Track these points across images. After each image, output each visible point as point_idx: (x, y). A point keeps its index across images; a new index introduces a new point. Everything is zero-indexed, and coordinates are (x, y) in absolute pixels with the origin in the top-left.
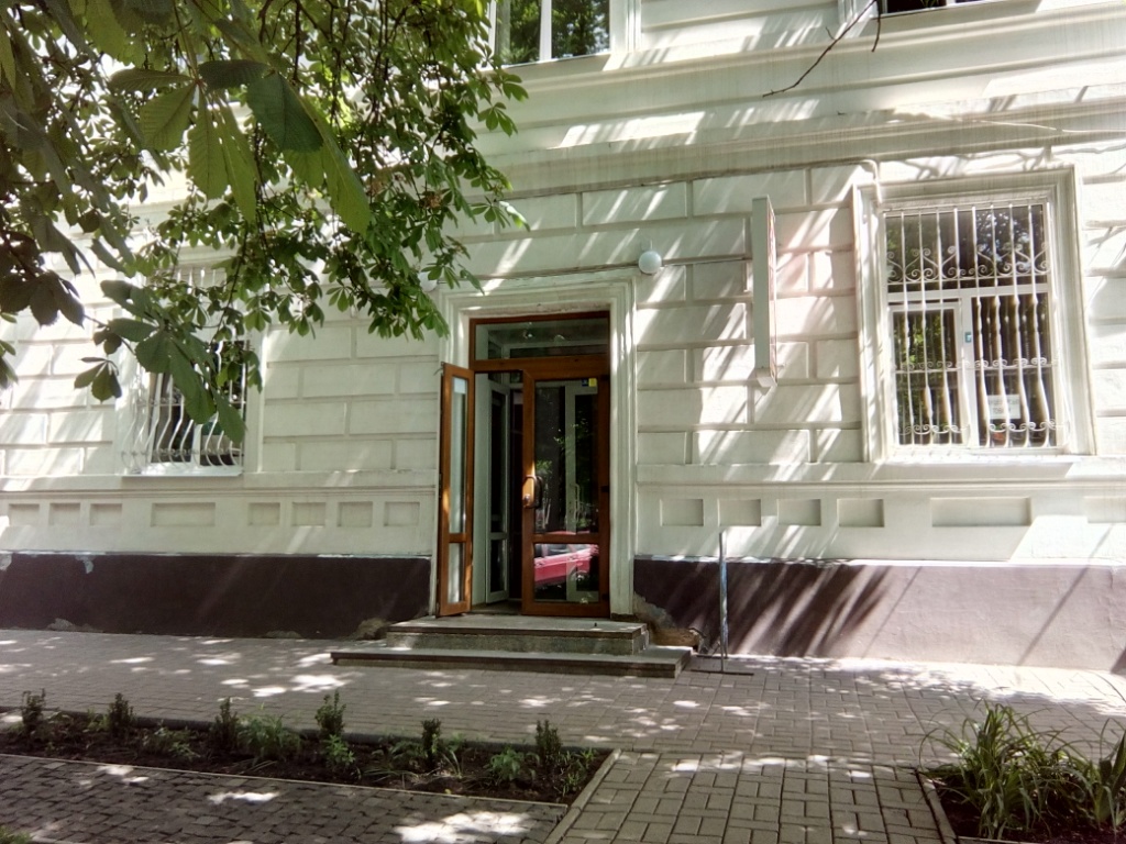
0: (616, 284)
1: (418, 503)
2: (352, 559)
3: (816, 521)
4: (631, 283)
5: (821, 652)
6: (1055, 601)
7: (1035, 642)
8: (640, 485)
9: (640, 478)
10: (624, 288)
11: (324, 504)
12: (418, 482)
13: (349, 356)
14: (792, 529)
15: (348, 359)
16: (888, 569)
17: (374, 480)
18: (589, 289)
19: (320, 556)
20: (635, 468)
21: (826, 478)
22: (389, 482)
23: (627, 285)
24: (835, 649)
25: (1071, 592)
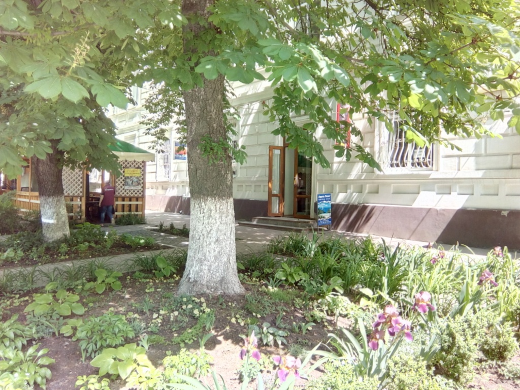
3: (361, 192)
5: (357, 231)
6: (421, 219)
7: (414, 232)
8: (318, 180)
9: (318, 178)
11: (251, 185)
14: (354, 194)
16: (375, 206)
20: (317, 175)
21: (363, 178)
24: (360, 230)
25: (426, 215)
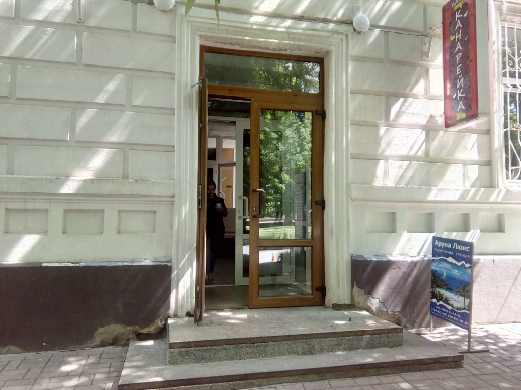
0: (336, 35)
1: (155, 212)
2: (84, 267)
4: (347, 36)
8: (353, 200)
9: (354, 194)
10: (342, 39)
11: (47, 211)
12: (156, 191)
13: (74, 60)
15: (73, 64)
17: (107, 188)
18: (314, 35)
19: (44, 264)
20: (348, 186)
22: (124, 190)
23: (344, 37)
